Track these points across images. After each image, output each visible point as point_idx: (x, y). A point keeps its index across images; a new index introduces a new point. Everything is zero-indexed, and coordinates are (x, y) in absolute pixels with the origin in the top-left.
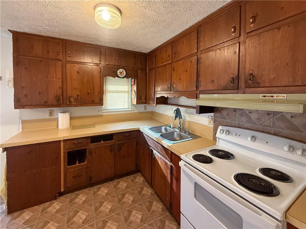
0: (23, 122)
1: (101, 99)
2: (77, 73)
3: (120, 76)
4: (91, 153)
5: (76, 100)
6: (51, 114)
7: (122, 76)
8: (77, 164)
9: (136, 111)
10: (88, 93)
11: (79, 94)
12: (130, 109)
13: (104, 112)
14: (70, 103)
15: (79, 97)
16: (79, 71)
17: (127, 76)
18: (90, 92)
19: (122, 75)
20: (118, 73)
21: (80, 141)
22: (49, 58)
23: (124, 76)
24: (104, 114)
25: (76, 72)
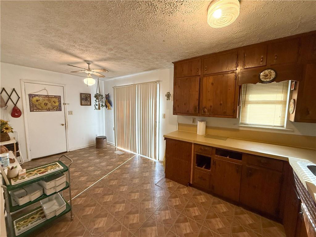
0: (179, 124)
1: (234, 110)
2: (211, 85)
3: (265, 80)
4: (215, 163)
5: (209, 110)
6: (194, 121)
7: (268, 80)
8: (203, 168)
9: (297, 133)
10: (221, 104)
11: (212, 105)
12: (285, 128)
13: (242, 127)
14: (204, 113)
15: (212, 108)
16: (213, 82)
17: (277, 79)
18: (223, 103)
19: (268, 78)
20: (261, 77)
21: (206, 148)
22: (192, 75)
23: (271, 79)
24: (241, 129)
25: (211, 83)
